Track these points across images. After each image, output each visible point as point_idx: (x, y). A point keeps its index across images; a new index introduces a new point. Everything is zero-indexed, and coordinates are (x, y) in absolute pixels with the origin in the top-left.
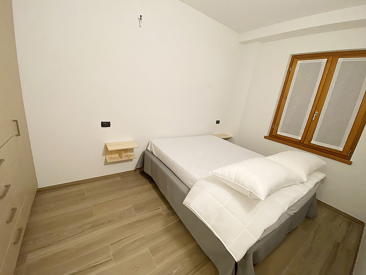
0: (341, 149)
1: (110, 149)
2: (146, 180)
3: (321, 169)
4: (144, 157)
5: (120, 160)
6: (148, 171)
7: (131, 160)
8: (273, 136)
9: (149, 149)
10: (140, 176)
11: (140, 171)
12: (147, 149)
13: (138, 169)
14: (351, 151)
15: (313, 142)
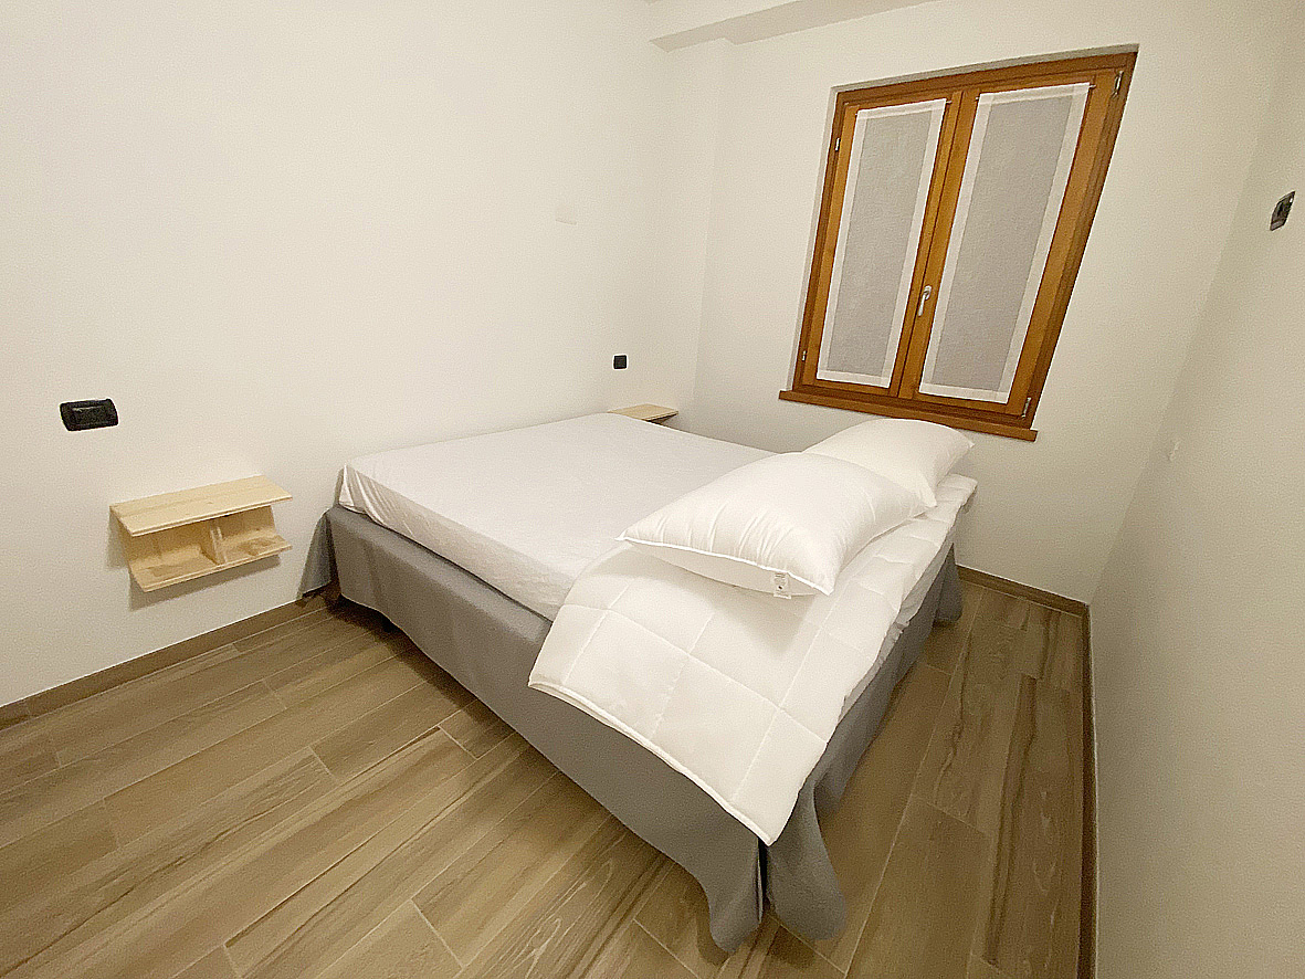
0: (1002, 397)
1: (136, 527)
2: (360, 633)
3: (961, 468)
4: (328, 540)
5: (211, 569)
6: (359, 591)
7: (272, 562)
8: (807, 388)
9: (347, 499)
10: (333, 623)
11: (328, 601)
12: (338, 505)
13: (316, 593)
14: (1029, 399)
15: (925, 388)
